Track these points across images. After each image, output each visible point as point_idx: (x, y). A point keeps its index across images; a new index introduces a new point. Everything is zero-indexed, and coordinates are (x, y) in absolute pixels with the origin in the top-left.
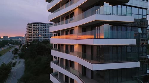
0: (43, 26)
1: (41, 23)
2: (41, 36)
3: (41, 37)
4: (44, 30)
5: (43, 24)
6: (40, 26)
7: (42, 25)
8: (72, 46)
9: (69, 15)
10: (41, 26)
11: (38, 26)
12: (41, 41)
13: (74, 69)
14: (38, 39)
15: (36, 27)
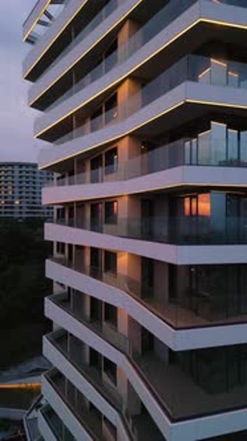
0: (27, 172)
1: (21, 165)
2: (20, 203)
3: (21, 208)
4: (31, 184)
5: (27, 165)
6: (17, 174)
7: (24, 168)
8: (111, 257)
9: (101, 156)
10: (21, 172)
11: (13, 172)
12: (20, 218)
13: (116, 330)
14: (12, 213)
15: (6, 177)
